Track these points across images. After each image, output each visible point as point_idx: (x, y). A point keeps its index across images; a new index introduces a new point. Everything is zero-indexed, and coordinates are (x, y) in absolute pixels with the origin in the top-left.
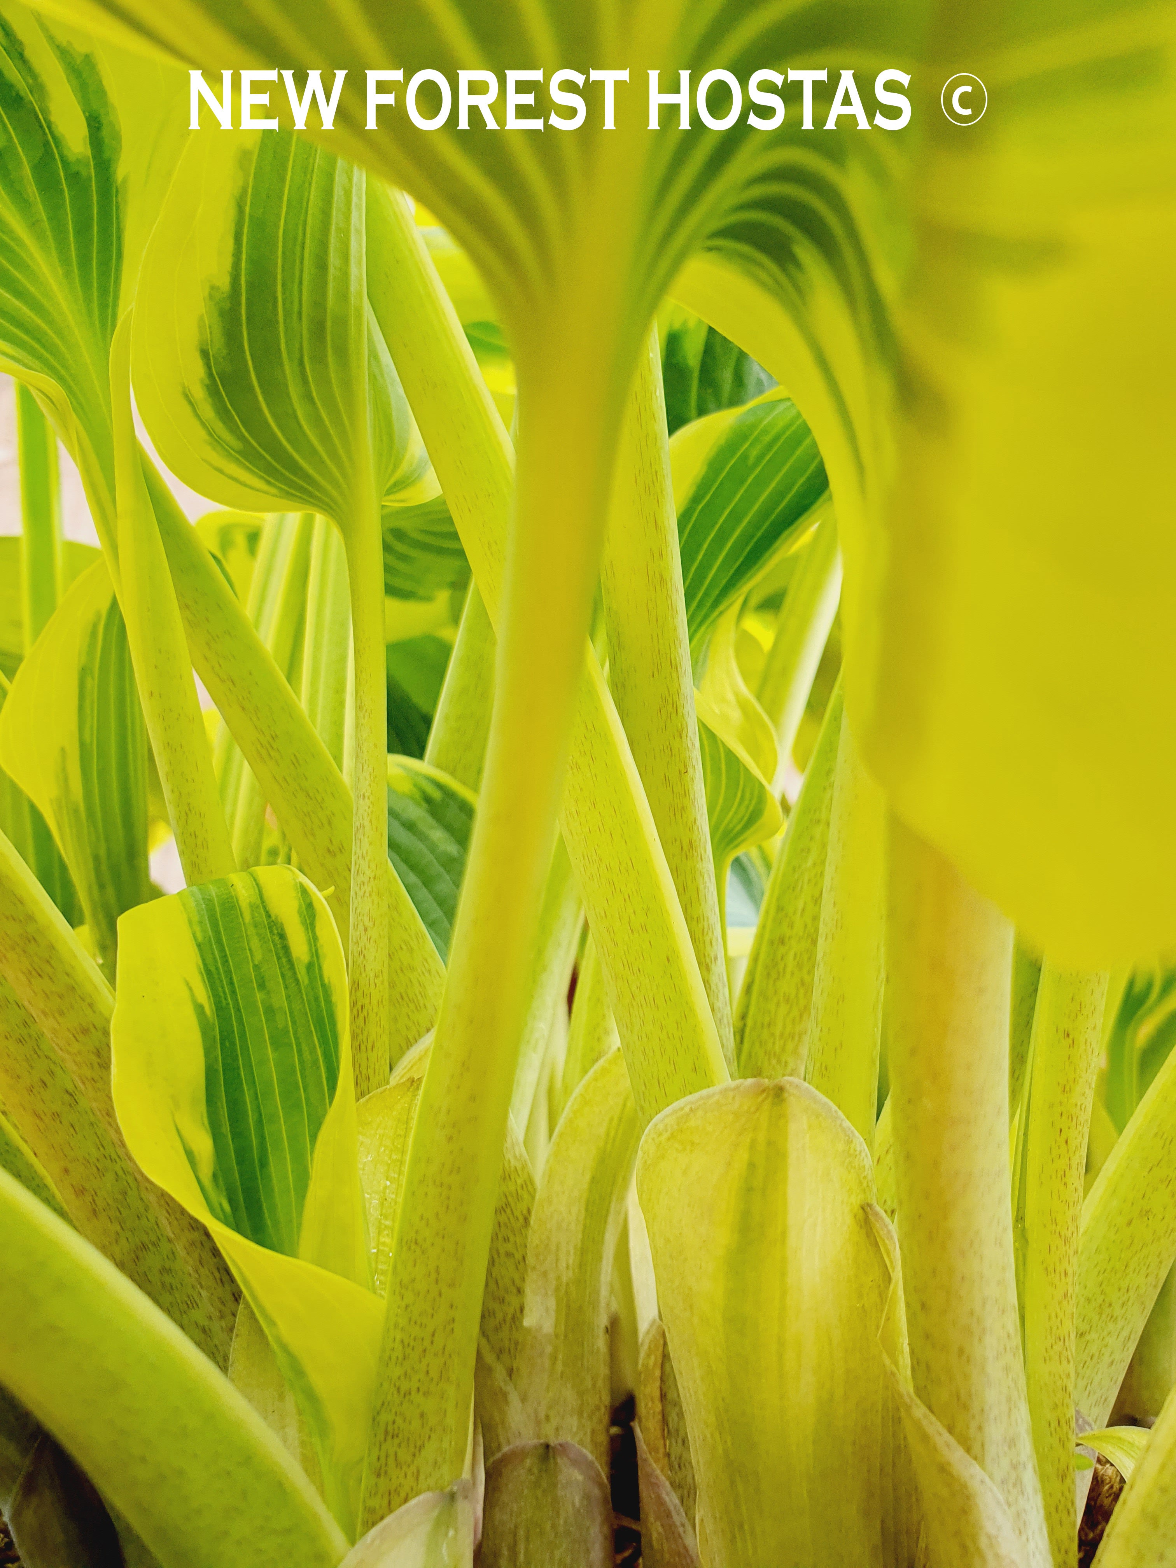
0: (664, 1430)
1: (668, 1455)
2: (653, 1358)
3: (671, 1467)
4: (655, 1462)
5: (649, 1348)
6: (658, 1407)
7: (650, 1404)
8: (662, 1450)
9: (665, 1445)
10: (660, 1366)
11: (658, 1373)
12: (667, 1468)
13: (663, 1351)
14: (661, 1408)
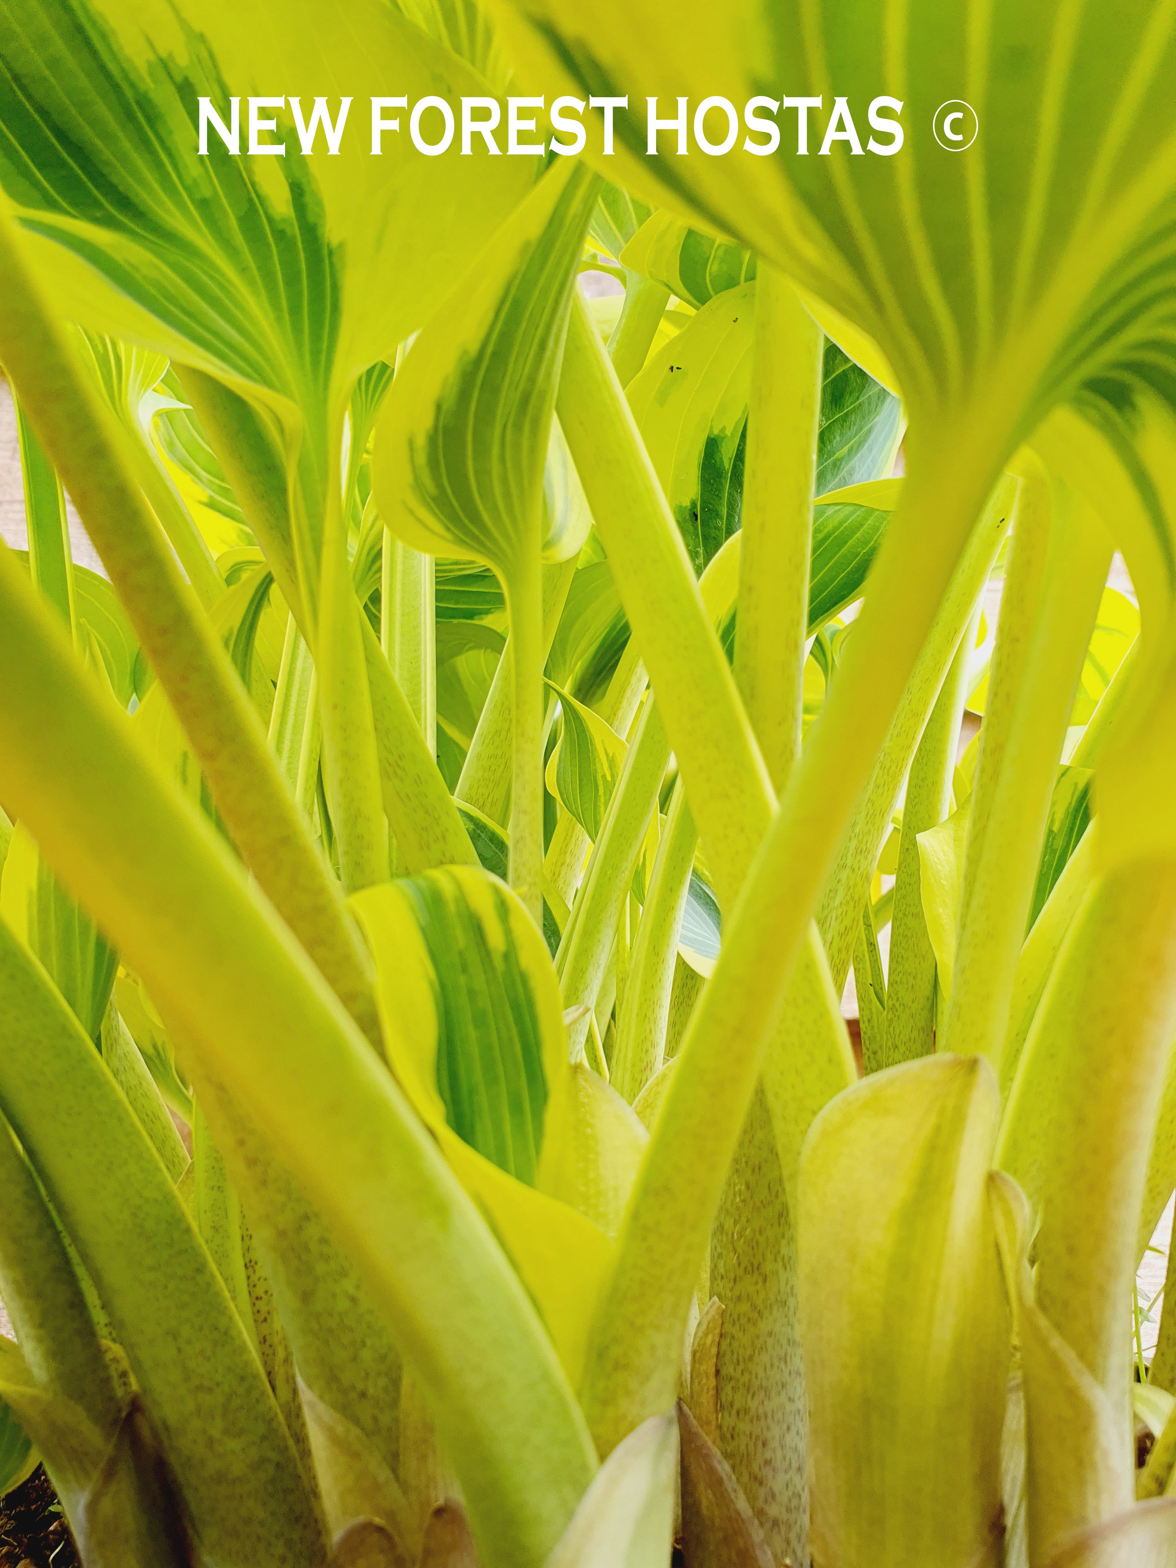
0: (717, 1403)
1: (720, 1427)
2: (710, 1337)
3: (723, 1438)
4: (707, 1434)
5: (708, 1327)
6: (712, 1382)
7: (704, 1381)
8: (714, 1423)
9: (717, 1419)
10: (717, 1345)
11: (714, 1350)
12: (718, 1440)
13: (721, 1330)
14: (715, 1384)
